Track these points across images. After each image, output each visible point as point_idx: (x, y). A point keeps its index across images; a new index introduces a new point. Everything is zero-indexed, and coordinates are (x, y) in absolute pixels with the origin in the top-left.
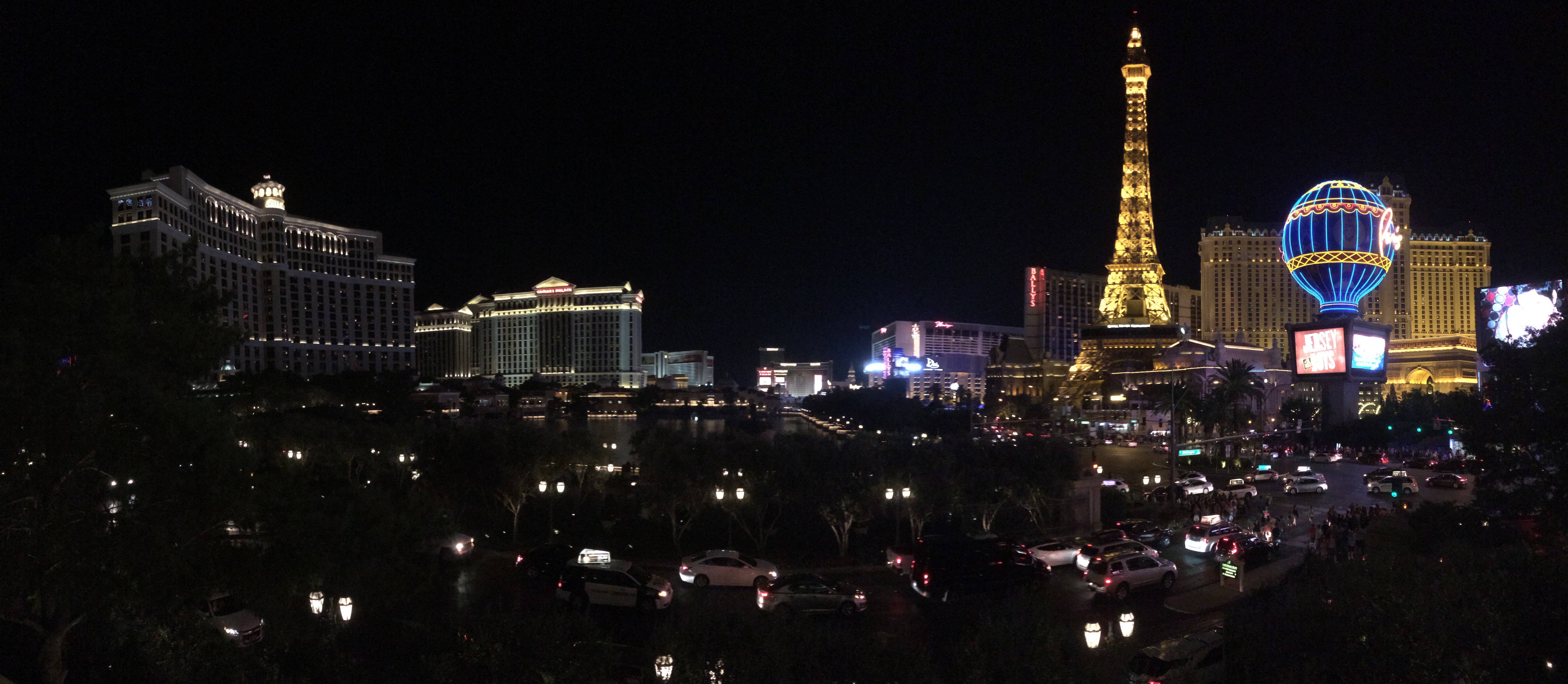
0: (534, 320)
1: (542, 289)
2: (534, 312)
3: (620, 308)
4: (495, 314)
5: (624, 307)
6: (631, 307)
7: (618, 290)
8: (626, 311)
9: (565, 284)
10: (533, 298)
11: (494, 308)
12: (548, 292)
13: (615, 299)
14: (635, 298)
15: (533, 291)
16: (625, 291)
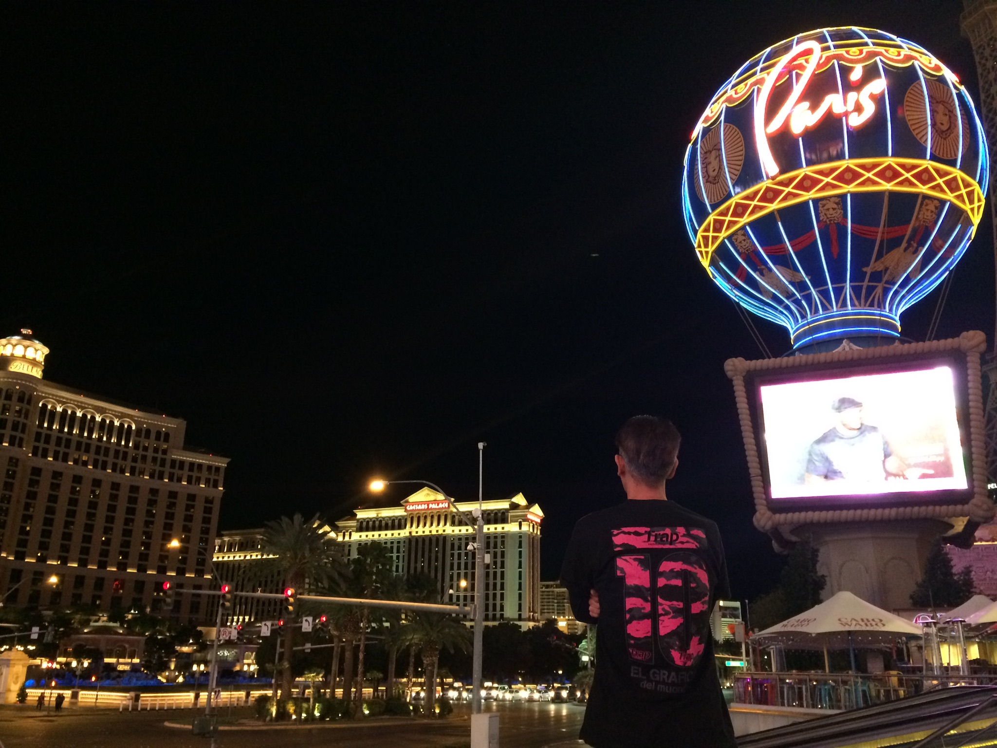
0: (402, 545)
1: (413, 503)
2: (402, 535)
3: (506, 530)
4: (356, 536)
5: (512, 527)
6: (520, 528)
7: (503, 505)
8: (513, 535)
9: (441, 497)
10: (403, 516)
11: (355, 529)
12: (420, 507)
13: (500, 517)
14: (526, 516)
15: (402, 506)
16: (515, 506)
